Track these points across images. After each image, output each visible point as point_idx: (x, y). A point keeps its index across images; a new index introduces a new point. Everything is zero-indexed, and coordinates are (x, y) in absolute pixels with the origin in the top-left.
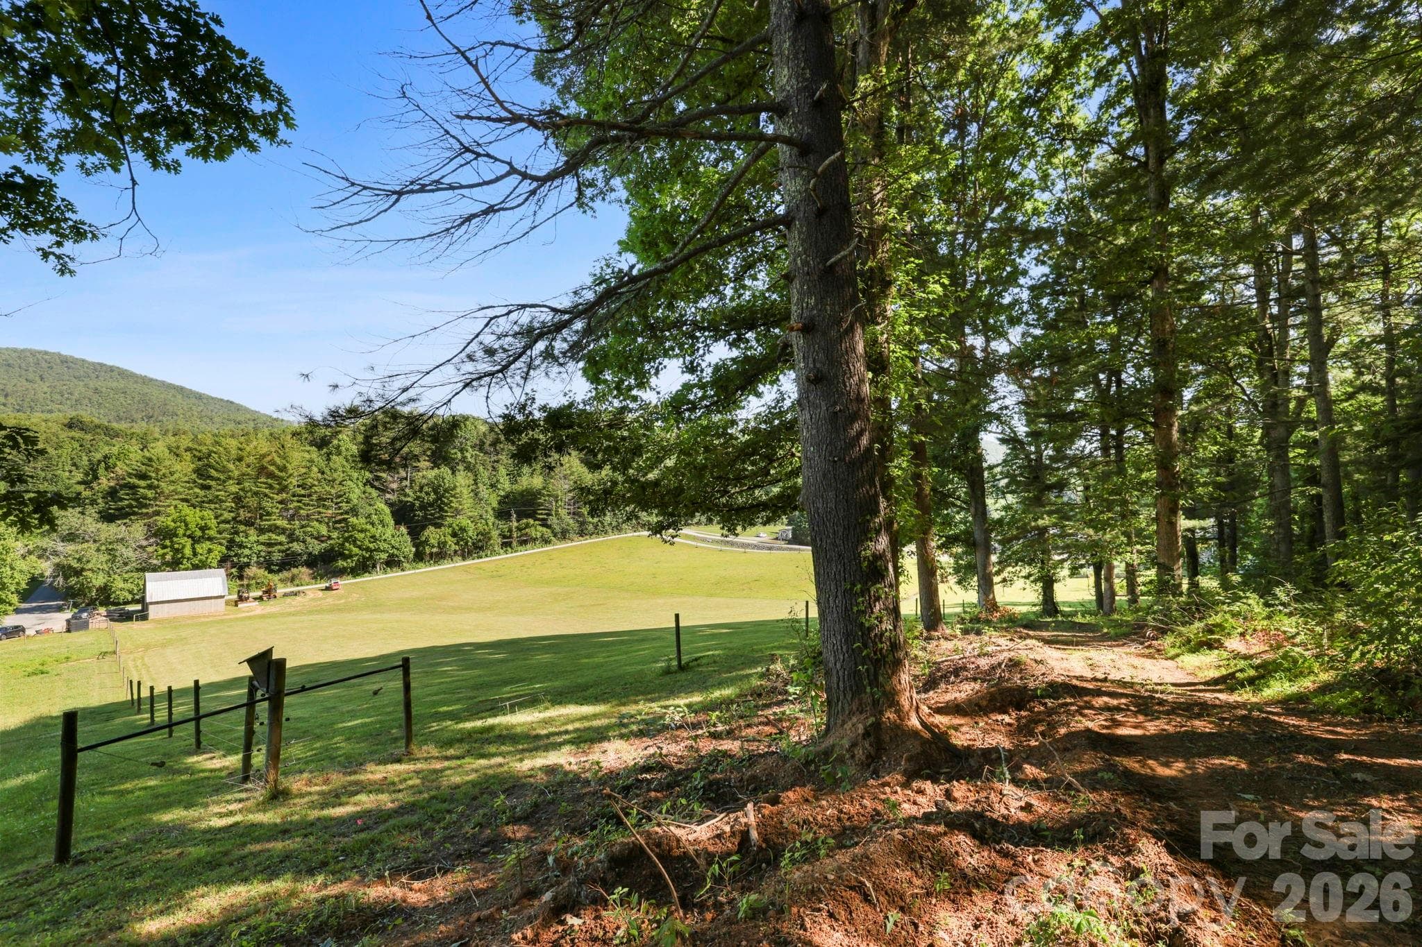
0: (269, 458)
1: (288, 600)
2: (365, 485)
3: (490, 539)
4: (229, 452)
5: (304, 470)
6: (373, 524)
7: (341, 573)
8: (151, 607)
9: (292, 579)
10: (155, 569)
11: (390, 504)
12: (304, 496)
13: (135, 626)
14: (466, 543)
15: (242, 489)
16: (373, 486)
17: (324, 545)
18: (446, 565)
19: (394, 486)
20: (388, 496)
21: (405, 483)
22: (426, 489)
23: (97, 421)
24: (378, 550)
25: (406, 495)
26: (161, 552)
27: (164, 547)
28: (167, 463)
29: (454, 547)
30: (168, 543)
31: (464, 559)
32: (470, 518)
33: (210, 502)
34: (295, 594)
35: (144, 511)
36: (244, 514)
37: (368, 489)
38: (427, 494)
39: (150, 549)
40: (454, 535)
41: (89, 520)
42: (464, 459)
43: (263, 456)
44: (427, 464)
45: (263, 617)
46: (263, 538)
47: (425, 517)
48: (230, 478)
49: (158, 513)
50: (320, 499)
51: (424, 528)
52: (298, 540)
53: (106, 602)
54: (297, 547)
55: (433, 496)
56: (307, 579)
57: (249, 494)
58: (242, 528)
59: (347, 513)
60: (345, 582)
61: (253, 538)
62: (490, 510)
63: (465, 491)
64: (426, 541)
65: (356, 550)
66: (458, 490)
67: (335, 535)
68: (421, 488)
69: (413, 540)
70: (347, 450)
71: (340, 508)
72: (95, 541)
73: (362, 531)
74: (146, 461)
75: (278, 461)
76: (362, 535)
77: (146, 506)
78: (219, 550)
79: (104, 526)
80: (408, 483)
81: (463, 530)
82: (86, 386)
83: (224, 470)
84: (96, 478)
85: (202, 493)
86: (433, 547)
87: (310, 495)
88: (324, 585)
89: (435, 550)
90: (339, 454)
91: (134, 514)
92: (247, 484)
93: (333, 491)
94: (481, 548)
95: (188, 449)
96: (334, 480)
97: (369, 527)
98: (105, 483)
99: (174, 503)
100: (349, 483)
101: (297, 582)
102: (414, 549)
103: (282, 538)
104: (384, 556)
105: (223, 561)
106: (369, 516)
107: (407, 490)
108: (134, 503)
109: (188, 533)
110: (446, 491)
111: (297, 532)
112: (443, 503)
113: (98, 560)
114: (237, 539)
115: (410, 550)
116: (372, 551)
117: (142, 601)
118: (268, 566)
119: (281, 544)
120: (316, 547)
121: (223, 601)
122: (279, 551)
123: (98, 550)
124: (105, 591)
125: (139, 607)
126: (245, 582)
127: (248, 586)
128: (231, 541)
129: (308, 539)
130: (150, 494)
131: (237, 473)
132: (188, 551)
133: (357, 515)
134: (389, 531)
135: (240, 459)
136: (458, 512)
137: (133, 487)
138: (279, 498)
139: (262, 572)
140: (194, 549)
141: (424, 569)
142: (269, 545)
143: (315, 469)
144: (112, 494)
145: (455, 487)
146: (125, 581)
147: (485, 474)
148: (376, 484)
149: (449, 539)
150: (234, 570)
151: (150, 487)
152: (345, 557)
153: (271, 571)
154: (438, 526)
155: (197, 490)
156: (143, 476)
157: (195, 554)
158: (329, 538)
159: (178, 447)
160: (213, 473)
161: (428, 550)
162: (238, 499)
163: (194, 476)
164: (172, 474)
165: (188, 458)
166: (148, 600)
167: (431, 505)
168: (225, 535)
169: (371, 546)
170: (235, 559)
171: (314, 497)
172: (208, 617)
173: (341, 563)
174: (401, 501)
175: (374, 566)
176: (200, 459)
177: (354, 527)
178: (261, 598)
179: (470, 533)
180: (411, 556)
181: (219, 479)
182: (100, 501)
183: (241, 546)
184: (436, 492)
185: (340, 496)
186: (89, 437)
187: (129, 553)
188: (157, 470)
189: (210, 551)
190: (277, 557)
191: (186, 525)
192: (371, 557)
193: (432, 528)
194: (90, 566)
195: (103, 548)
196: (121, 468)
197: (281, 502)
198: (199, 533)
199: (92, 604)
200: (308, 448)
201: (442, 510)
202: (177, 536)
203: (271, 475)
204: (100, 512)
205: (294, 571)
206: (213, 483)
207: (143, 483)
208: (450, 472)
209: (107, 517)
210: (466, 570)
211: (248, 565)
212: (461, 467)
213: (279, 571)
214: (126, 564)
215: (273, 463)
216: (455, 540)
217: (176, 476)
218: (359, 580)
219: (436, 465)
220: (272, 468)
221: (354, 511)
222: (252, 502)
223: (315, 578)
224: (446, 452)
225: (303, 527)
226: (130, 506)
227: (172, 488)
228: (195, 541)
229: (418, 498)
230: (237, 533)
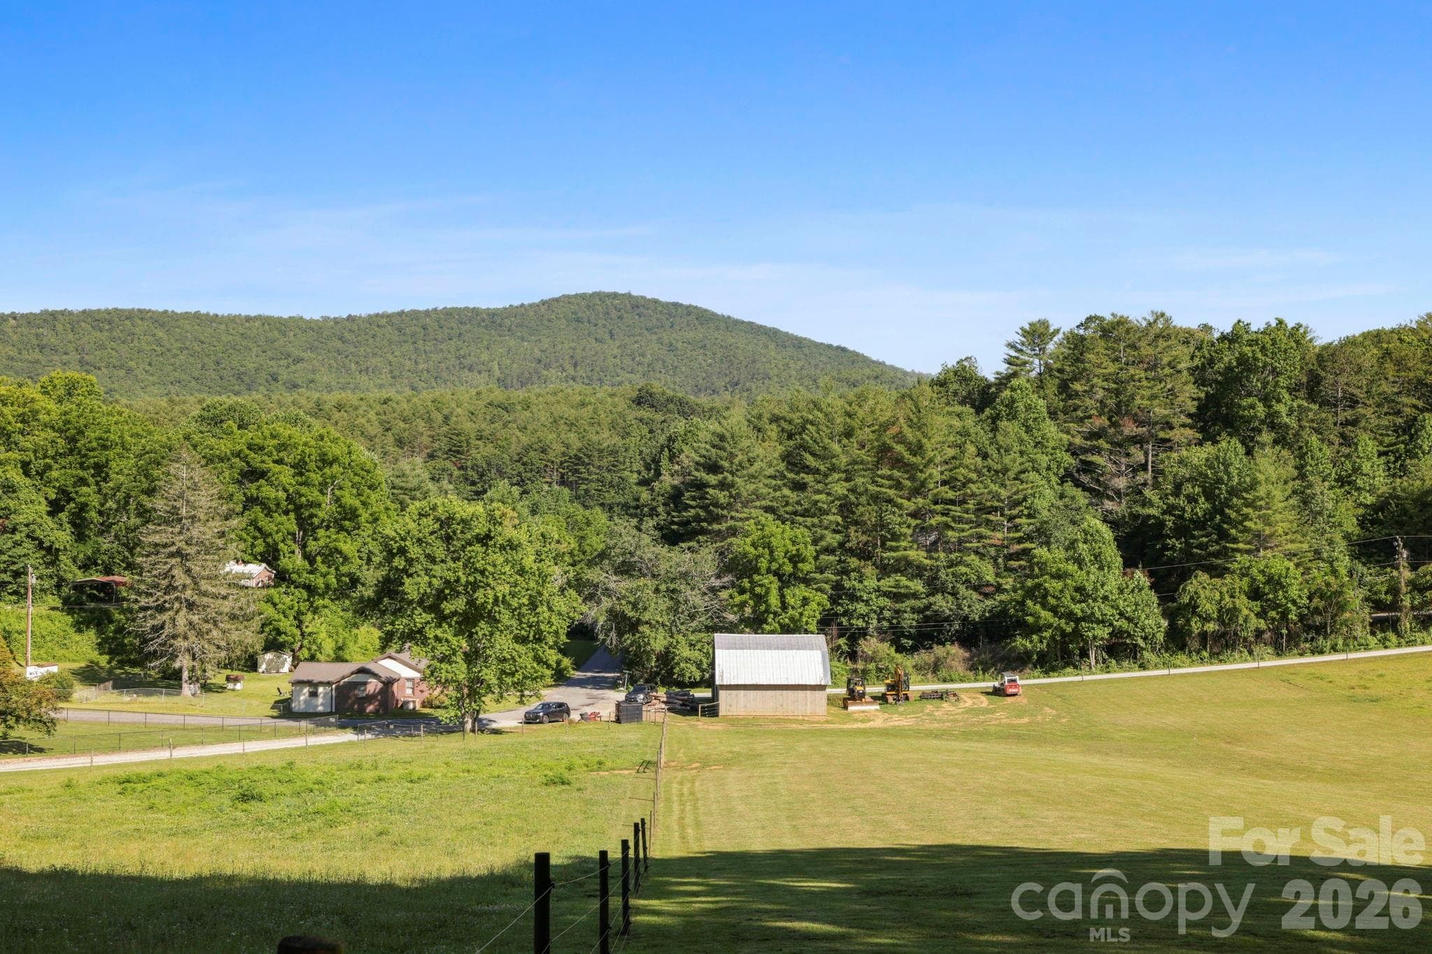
0: (893, 430)
1: (929, 707)
2: (1062, 481)
3: (1342, 608)
4: (831, 421)
5: (951, 452)
6: (1079, 562)
7: (1020, 662)
8: (722, 694)
9: (936, 667)
10: (731, 628)
11: (1114, 524)
12: (952, 502)
13: (701, 724)
14: (1284, 615)
15: (853, 490)
16: (1078, 484)
17: (989, 602)
18: (1238, 664)
19: (1121, 483)
20: (1109, 505)
21: (1141, 478)
22: (1188, 488)
23: (670, 393)
24: (1089, 618)
25: (1146, 503)
26: (738, 599)
27: (742, 591)
28: (745, 443)
29: (1255, 623)
30: (746, 583)
31: (1279, 652)
32: (1290, 555)
33: (806, 513)
34: (941, 696)
35: (716, 527)
36: (857, 537)
37: (1069, 488)
38: (1192, 499)
39: (724, 595)
40: (1255, 594)
41: (646, 539)
42: (1272, 422)
43: (885, 427)
44: (1189, 433)
45: (884, 733)
46: (887, 583)
47: (1187, 553)
48: (833, 469)
49: (733, 532)
50: (981, 509)
51: (1185, 575)
52: (943, 590)
53: (668, 681)
54: (942, 603)
55: (1203, 505)
56: (960, 668)
57: (863, 499)
58: (854, 562)
59: (1029, 538)
60: (1028, 681)
61: (871, 583)
62: (1338, 537)
63: (1278, 494)
64: (1193, 607)
65: (1046, 615)
66: (1262, 491)
67: (1008, 582)
68: (1178, 487)
69: (1163, 600)
70: (1028, 408)
71: (1016, 528)
72: (654, 576)
73: (1059, 576)
74: (717, 441)
75: (910, 434)
76: (1058, 585)
77: (717, 519)
78: (819, 601)
79: (663, 550)
80: (1149, 476)
81: (1276, 582)
82: (660, 341)
83: (825, 455)
84: (658, 474)
85: (793, 496)
86: (1207, 619)
87: (963, 502)
88: (990, 684)
89: (1211, 627)
90: (1012, 416)
91: (703, 532)
92: (860, 481)
93: (1004, 493)
94: (1320, 630)
95: (775, 419)
96: (1005, 470)
97: (1071, 567)
98: (668, 481)
99: (755, 512)
100: (1032, 476)
101: (943, 673)
102: (1165, 623)
103: (918, 586)
104: (1103, 632)
105: (825, 623)
106: (1072, 545)
107: (1148, 492)
108: (702, 514)
109: (774, 566)
110: (1233, 492)
111: (942, 574)
112: (1226, 519)
113: (657, 608)
114: (847, 584)
115: (1154, 621)
116: (1078, 621)
117: (710, 683)
118: (895, 636)
119: (915, 596)
120: (977, 607)
121: (821, 696)
122: (914, 610)
123: (657, 591)
124: (666, 658)
125: (707, 693)
126: (860, 665)
127: (865, 672)
128: (838, 586)
129: (962, 590)
130: (722, 497)
131: (843, 460)
132: (774, 600)
133: (1048, 544)
134: (1114, 579)
135: (848, 434)
136: (1261, 541)
137: (700, 486)
138: (910, 506)
139: (885, 649)
140: (782, 596)
141: (1188, 669)
142: (897, 597)
143: (971, 449)
144: (675, 498)
145: (1254, 485)
146: (692, 645)
147: (1323, 453)
148: (1085, 479)
149: (1242, 602)
150: (842, 641)
151: (723, 485)
152: (1031, 630)
153: (900, 649)
154: (1217, 572)
155: (786, 491)
156: (714, 468)
157: (784, 606)
158: (999, 589)
159: (760, 417)
160: (810, 460)
161: (1196, 626)
162: (846, 508)
163: (782, 466)
164: (751, 461)
165: (774, 435)
166: (718, 682)
167: (1200, 524)
168: (829, 575)
169: (1077, 609)
170: (844, 620)
171: (971, 505)
172: (802, 722)
173: (1021, 643)
174: (1135, 517)
175: (1084, 654)
176: (790, 437)
177: (1043, 566)
178: (882, 699)
179: (1294, 592)
180: (1160, 637)
181: (817, 471)
182: (660, 509)
183: (854, 598)
184: (1209, 494)
185: (1018, 503)
186: (659, 417)
187: (696, 599)
188: (732, 456)
189: (805, 601)
190: (909, 621)
191: (771, 552)
192: (1077, 633)
193: (1203, 577)
194: (646, 616)
195: (663, 587)
196: (688, 457)
197: (914, 515)
198: (788, 568)
199: (652, 681)
200: (958, 408)
201: (1223, 535)
202: (757, 570)
203: (898, 462)
204: (658, 527)
205: (939, 650)
206: (809, 479)
207: (712, 479)
208: (1241, 449)
209: (671, 537)
210: (1285, 677)
211: (863, 633)
212: (1266, 437)
213: (914, 649)
214: (692, 617)
215: (900, 437)
216: (1257, 606)
217: (757, 466)
218: (1054, 679)
219: (1209, 437)
220: (899, 448)
221: (1043, 535)
222: (868, 513)
223: (973, 668)
224: (1230, 406)
225: (952, 564)
226: (697, 519)
227: (751, 487)
228: (785, 581)
229: (1170, 510)
230: (845, 572)
